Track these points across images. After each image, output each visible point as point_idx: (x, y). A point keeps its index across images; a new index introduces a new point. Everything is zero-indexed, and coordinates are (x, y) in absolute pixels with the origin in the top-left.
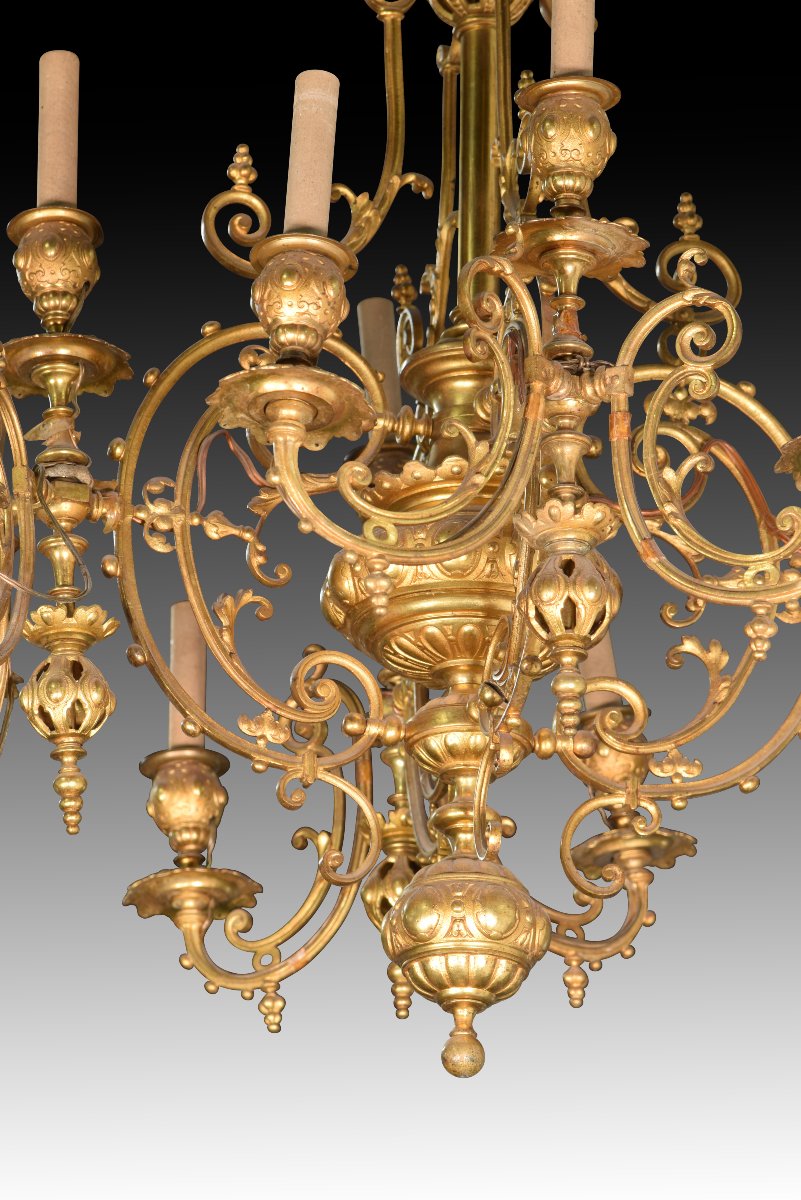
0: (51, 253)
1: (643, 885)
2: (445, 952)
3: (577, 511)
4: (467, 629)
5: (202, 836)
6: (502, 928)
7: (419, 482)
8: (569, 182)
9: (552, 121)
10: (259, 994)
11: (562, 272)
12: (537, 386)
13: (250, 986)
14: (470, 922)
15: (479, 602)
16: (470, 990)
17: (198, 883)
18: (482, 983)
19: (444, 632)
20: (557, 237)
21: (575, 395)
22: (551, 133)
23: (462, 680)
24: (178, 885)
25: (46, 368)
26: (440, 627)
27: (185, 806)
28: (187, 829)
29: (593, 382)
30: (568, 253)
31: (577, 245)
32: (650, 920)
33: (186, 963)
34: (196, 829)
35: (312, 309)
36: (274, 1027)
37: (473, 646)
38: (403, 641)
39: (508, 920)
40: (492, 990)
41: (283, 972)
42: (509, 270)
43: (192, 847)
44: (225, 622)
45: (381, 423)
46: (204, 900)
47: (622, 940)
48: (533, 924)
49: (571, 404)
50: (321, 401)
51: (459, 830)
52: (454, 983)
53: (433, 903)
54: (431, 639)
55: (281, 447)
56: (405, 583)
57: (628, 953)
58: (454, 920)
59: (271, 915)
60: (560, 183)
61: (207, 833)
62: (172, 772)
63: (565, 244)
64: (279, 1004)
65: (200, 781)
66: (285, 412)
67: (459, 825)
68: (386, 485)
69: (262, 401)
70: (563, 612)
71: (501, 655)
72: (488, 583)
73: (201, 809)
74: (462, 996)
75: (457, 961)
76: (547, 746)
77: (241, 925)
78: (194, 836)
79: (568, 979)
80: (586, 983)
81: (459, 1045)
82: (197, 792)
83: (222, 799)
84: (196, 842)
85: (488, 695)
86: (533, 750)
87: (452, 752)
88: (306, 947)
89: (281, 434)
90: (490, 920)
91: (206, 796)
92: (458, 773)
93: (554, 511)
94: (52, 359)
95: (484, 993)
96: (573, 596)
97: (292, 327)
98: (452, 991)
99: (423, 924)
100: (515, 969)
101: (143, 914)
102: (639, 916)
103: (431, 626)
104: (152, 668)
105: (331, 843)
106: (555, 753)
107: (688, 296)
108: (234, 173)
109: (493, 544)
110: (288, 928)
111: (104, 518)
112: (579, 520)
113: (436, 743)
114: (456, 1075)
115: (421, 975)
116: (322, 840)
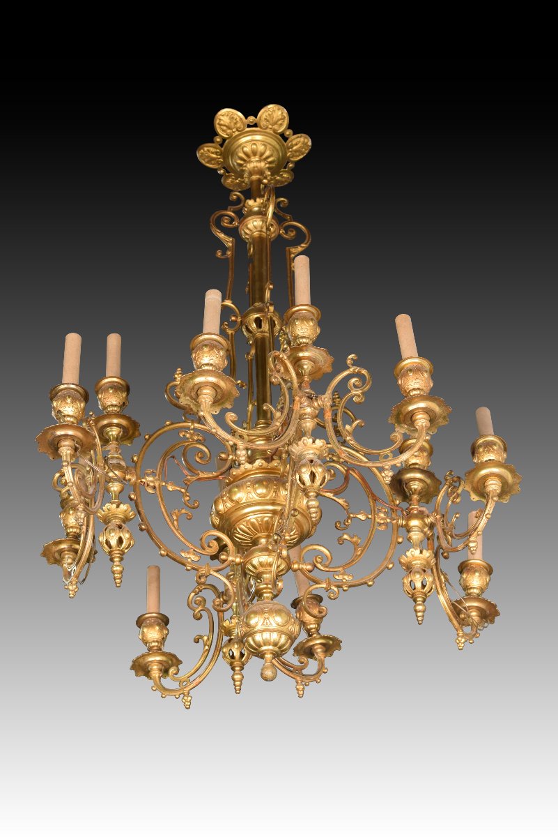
0: (111, 391)
1: (322, 658)
2: (261, 631)
3: (314, 442)
4: (266, 519)
5: (159, 645)
6: (284, 622)
7: (247, 471)
8: (304, 340)
9: (297, 319)
10: (182, 696)
11: (303, 368)
12: (297, 398)
13: (178, 693)
14: (271, 619)
15: (271, 508)
16: (271, 647)
17: (158, 658)
18: (275, 644)
19: (257, 521)
20: (301, 355)
21: (310, 406)
22: (297, 323)
23: (263, 541)
24: (150, 659)
25: (109, 429)
26: (256, 519)
27: (153, 634)
28: (154, 641)
29: (317, 401)
30: (305, 362)
31: (309, 358)
32: (326, 671)
33: (154, 689)
34: (157, 641)
35: (214, 358)
36: (188, 707)
37: (268, 527)
38: (242, 526)
39: (286, 619)
40: (280, 648)
41: (191, 687)
42: (285, 358)
43: (156, 648)
44: (175, 518)
45: (231, 457)
46: (160, 666)
47: (316, 676)
48: (295, 623)
49: (309, 410)
50: (219, 387)
51: (264, 593)
52: (265, 645)
53: (255, 613)
54: (253, 524)
55: (204, 404)
56: (243, 501)
57: (319, 681)
58: (265, 619)
59: (185, 670)
60: (301, 340)
61: (161, 644)
62: (148, 622)
63: (304, 358)
64: (190, 698)
65: (159, 624)
66: (205, 391)
67: (264, 591)
68: (234, 473)
69: (196, 387)
70: (310, 476)
71: (280, 521)
72: (274, 500)
73: (159, 634)
74: (268, 650)
75: (266, 635)
76: (296, 566)
77: (175, 672)
78: (156, 644)
79: (298, 687)
80: (303, 689)
81: (267, 668)
82: (157, 628)
83: (167, 632)
84: (157, 646)
85: (276, 538)
86: (291, 568)
87: (261, 564)
88: (200, 677)
89: (204, 398)
90: (279, 619)
91: (161, 630)
92: (263, 573)
93: (305, 442)
94: (110, 425)
95: (276, 649)
96: (314, 470)
97: (207, 364)
98: (264, 648)
99: (253, 622)
100: (288, 641)
101: (137, 675)
102: (321, 669)
103: (252, 518)
104: (148, 531)
105: (208, 639)
106: (299, 569)
107: (351, 370)
108: (176, 376)
109: (276, 485)
110: (193, 671)
111: (130, 480)
112: (314, 446)
113: (255, 561)
114: (266, 680)
115: (252, 643)
116: (205, 638)
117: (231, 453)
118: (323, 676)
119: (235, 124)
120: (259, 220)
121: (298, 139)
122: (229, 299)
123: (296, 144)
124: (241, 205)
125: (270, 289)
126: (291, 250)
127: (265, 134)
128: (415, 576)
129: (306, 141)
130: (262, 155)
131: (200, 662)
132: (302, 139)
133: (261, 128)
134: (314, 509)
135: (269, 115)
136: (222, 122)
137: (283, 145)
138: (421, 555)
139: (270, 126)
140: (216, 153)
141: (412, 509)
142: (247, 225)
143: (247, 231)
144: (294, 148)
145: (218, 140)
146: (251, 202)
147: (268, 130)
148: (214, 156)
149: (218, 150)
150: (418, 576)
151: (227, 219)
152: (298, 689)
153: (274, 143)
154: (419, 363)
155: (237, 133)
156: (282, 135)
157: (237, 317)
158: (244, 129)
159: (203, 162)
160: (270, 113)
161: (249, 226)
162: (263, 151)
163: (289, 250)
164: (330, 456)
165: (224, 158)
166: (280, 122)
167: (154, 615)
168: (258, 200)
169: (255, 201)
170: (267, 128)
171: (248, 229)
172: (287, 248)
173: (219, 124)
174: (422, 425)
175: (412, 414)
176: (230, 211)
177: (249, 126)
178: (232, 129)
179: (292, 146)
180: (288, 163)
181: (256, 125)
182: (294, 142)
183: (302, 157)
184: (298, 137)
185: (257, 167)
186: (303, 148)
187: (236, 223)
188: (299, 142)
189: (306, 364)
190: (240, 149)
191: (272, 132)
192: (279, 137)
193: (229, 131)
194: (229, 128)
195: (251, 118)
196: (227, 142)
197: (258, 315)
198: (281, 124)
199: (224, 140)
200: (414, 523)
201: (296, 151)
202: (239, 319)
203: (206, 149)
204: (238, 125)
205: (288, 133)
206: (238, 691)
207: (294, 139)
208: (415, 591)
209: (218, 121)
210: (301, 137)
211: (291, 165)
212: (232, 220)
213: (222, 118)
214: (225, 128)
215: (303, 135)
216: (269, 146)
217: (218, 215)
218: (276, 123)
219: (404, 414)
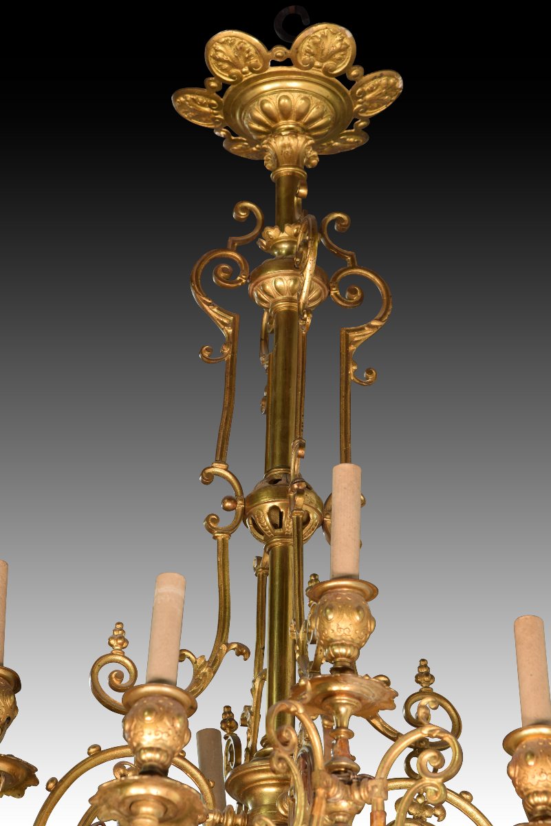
8: (343, 650)
9: (331, 608)
11: (338, 713)
12: (320, 791)
21: (347, 798)
22: (330, 617)
29: (359, 790)
30: (343, 699)
35: (165, 736)
42: (301, 710)
45: (211, 817)
49: (344, 805)
66: (144, 809)
69: (128, 802)
97: (151, 749)
107: (425, 731)
119: (248, 59)
120: (287, 278)
121: (376, 82)
123: (371, 90)
124: (256, 231)
125: (298, 455)
126: (352, 335)
127: (306, 77)
129: (392, 81)
130: (300, 116)
132: (383, 80)
133: (298, 66)
135: (315, 44)
136: (220, 55)
137: (345, 94)
139: (317, 64)
140: (211, 106)
142: (263, 286)
143: (264, 297)
144: (368, 97)
145: (213, 84)
146: (273, 232)
147: (313, 71)
148: (207, 109)
149: (214, 102)
151: (224, 270)
153: (325, 93)
155: (251, 75)
156: (343, 77)
157: (235, 502)
158: (265, 68)
159: (186, 116)
160: (317, 40)
161: (268, 287)
162: (303, 110)
163: (347, 336)
165: (225, 114)
166: (337, 56)
168: (287, 228)
169: (282, 230)
170: (312, 65)
171: (265, 292)
172: (343, 332)
173: (214, 58)
176: (231, 250)
177: (274, 64)
178: (240, 68)
179: (364, 93)
180: (356, 120)
181: (288, 62)
182: (367, 88)
183: (384, 108)
184: (375, 78)
185: (290, 145)
186: (386, 94)
187: (242, 278)
188: (378, 85)
189: (344, 704)
190: (256, 106)
191: (322, 74)
192: (337, 81)
193: (234, 71)
194: (233, 65)
195: (279, 51)
196: (231, 88)
197: (277, 504)
198: (340, 60)
199: (225, 86)
201: (371, 101)
202: (240, 505)
203: (189, 97)
204: (253, 61)
205: (354, 73)
207: (367, 82)
209: (212, 53)
210: (381, 76)
211: (362, 124)
212: (235, 269)
213: (220, 47)
214: (226, 66)
215: (384, 72)
216: (314, 100)
217: (206, 262)
218: (330, 56)
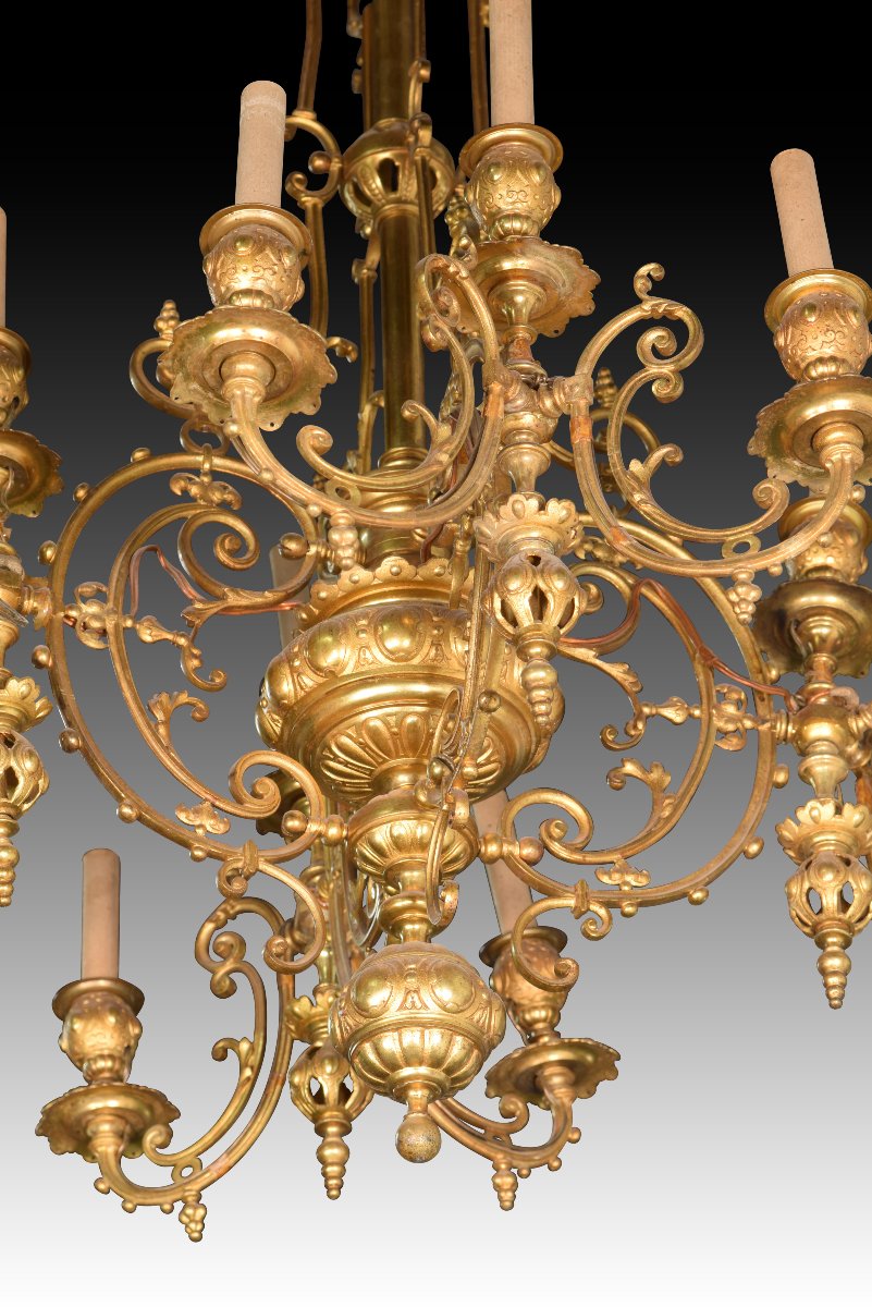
1: (566, 1100)
2: (399, 1026)
3: (542, 507)
4: (410, 720)
5: (117, 1066)
6: (459, 1000)
7: (358, 588)
8: (517, 225)
9: (498, 165)
10: (179, 1206)
11: (512, 303)
12: (496, 387)
13: (169, 1198)
14: (425, 995)
15: (423, 688)
16: (424, 1070)
17: (114, 1103)
18: (436, 1063)
19: (387, 724)
20: (507, 265)
21: (532, 409)
22: (496, 177)
23: (403, 779)
24: (93, 1106)
26: (384, 719)
27: (100, 1036)
28: (102, 1057)
29: (551, 395)
30: (519, 284)
31: (528, 275)
32: (575, 1136)
33: (102, 1186)
34: (111, 1057)
35: (268, 274)
36: (196, 1235)
37: (415, 742)
38: (345, 740)
39: (466, 993)
40: (449, 1071)
41: (203, 1180)
42: (464, 274)
43: (107, 1075)
44: (160, 716)
45: (313, 550)
46: (120, 1125)
47: (549, 1151)
48: (489, 1003)
49: (528, 419)
50: (279, 354)
51: (405, 921)
52: (408, 1064)
53: (383, 976)
54: (375, 734)
55: (239, 401)
56: (348, 671)
57: (556, 1164)
58: (408, 992)
59: (185, 1135)
60: (508, 225)
61: (122, 1062)
62: (86, 1002)
63: (515, 274)
64: (201, 1212)
65: (115, 1010)
66: (241, 367)
67: (406, 915)
69: (218, 356)
70: (531, 600)
71: (450, 725)
72: (434, 668)
73: (116, 1035)
74: (416, 1077)
75: (411, 1037)
76: (492, 849)
77: (159, 1140)
78: (109, 1064)
79: (498, 1181)
80: (515, 1186)
81: (413, 1126)
82: (112, 1019)
83: (137, 1031)
84: (111, 1070)
85: (437, 770)
86: (479, 853)
87: (398, 843)
88: (229, 1152)
89: (240, 387)
90: (446, 994)
91: (122, 1026)
92: (402, 867)
93: (518, 506)
95: (439, 1074)
96: (542, 585)
97: (247, 292)
98: (405, 1072)
99: (374, 1000)
101: (56, 1149)
102: (565, 1131)
103: (374, 718)
104: (86, 753)
105: (252, 1049)
106: (502, 857)
107: (647, 306)
108: (161, 325)
109: (437, 627)
110: (210, 1137)
111: (34, 612)
112: (543, 518)
113: (381, 836)
114: (411, 1157)
115: (372, 1057)
116: (244, 1047)
117: (313, 538)
118: (567, 1152)
122: (306, 108)
125: (420, 79)
128: (821, 876)
131: (230, 1112)
134: (542, 693)
138: (838, 819)
141: (814, 692)
150: (829, 876)
152: (497, 1188)
154: (835, 287)
157: (329, 160)
164: (588, 547)
167: (102, 983)
174: (842, 460)
175: (814, 429)
189: (521, 292)
197: (386, 155)
200: (820, 730)
202: (335, 166)
206: (334, 1193)
208: (823, 916)
219: (793, 429)
